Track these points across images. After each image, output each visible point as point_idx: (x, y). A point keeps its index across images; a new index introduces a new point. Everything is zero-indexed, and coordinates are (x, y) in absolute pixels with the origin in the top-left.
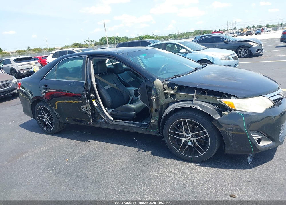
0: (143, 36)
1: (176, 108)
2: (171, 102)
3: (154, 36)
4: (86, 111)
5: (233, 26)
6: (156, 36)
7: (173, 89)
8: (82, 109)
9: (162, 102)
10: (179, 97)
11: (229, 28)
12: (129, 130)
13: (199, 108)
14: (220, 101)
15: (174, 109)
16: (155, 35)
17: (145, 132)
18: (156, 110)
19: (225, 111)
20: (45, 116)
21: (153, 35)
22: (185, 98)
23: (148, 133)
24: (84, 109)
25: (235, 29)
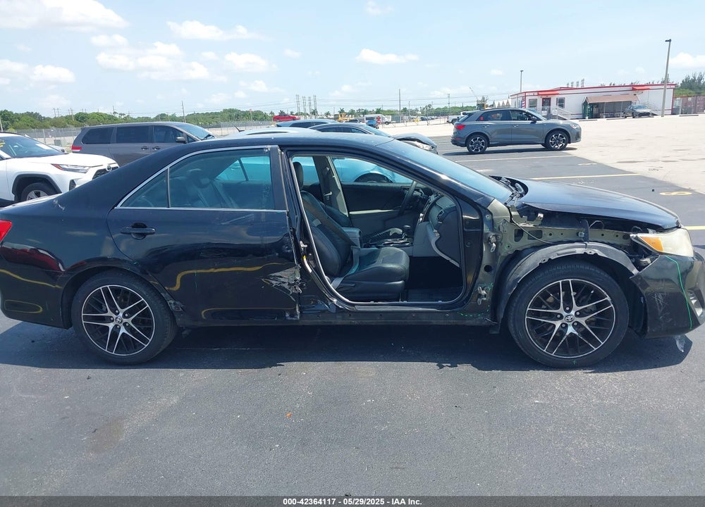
0: (86, 114)
1: (552, 258)
2: (527, 247)
3: (117, 116)
4: (286, 286)
5: (310, 106)
6: (123, 117)
7: (530, 219)
8: (274, 282)
9: (506, 249)
10: (548, 236)
11: (302, 111)
12: (408, 321)
13: (600, 254)
14: (637, 238)
15: (546, 261)
16: (121, 114)
17: (452, 322)
18: (488, 269)
19: (645, 257)
20: (117, 314)
21: (115, 113)
22: (561, 238)
23: (460, 322)
24: (282, 280)
25: (314, 113)
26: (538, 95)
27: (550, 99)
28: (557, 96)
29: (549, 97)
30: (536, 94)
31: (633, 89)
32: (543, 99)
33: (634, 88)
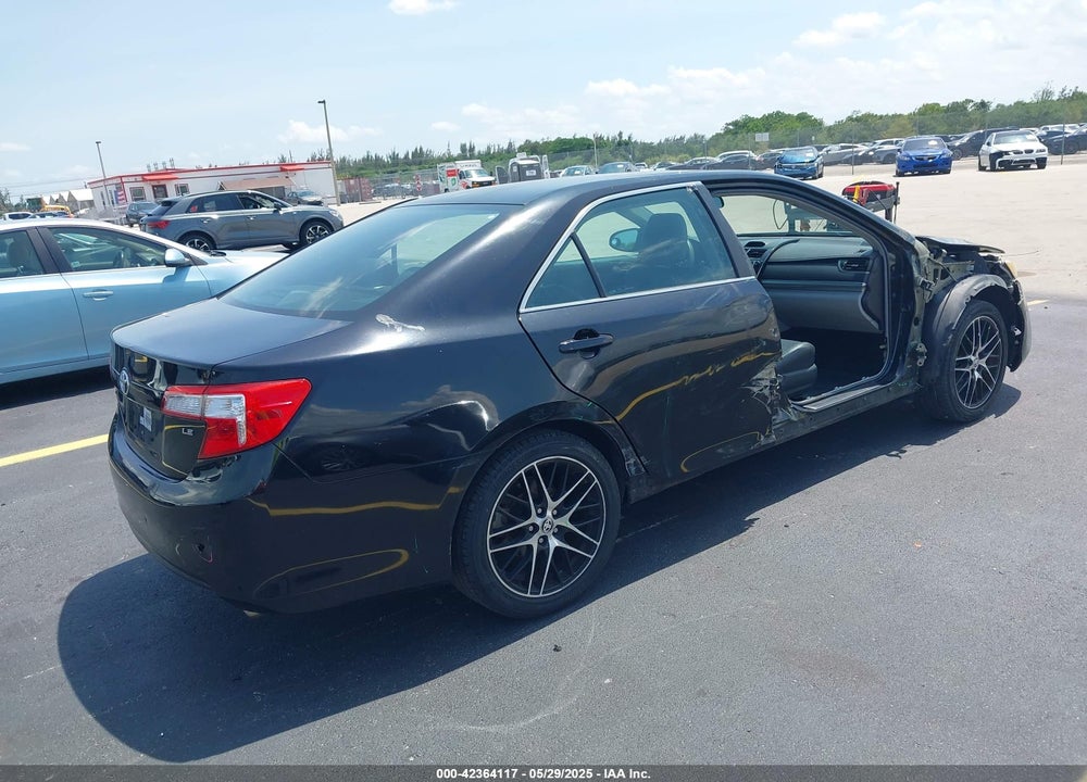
26: (144, 180)
27: (164, 186)
28: (175, 182)
29: (162, 183)
30: (139, 179)
31: (283, 170)
32: (153, 187)
33: (285, 167)
